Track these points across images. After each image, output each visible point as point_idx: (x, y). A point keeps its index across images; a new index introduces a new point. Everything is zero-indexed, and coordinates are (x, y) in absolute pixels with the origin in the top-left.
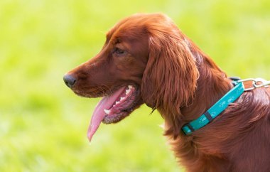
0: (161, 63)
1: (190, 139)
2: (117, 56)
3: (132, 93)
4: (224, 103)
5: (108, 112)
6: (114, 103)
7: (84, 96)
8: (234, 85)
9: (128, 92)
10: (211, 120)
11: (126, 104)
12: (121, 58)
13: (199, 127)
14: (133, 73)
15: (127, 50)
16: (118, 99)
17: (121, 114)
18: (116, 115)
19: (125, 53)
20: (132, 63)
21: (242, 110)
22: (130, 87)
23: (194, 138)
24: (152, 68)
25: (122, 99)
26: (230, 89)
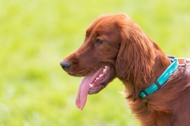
0: (130, 48)
1: (145, 101)
2: (98, 46)
3: (108, 71)
4: (167, 74)
5: (91, 86)
6: (95, 79)
7: (76, 76)
8: (172, 62)
9: (105, 70)
10: (159, 87)
11: (103, 79)
12: (101, 47)
13: (152, 92)
14: (109, 56)
15: (105, 41)
16: (98, 76)
17: (101, 86)
18: (97, 88)
19: (104, 43)
20: (109, 50)
21: (180, 78)
22: (106, 67)
23: (148, 100)
24: (123, 52)
25: (101, 76)
26: (170, 64)
